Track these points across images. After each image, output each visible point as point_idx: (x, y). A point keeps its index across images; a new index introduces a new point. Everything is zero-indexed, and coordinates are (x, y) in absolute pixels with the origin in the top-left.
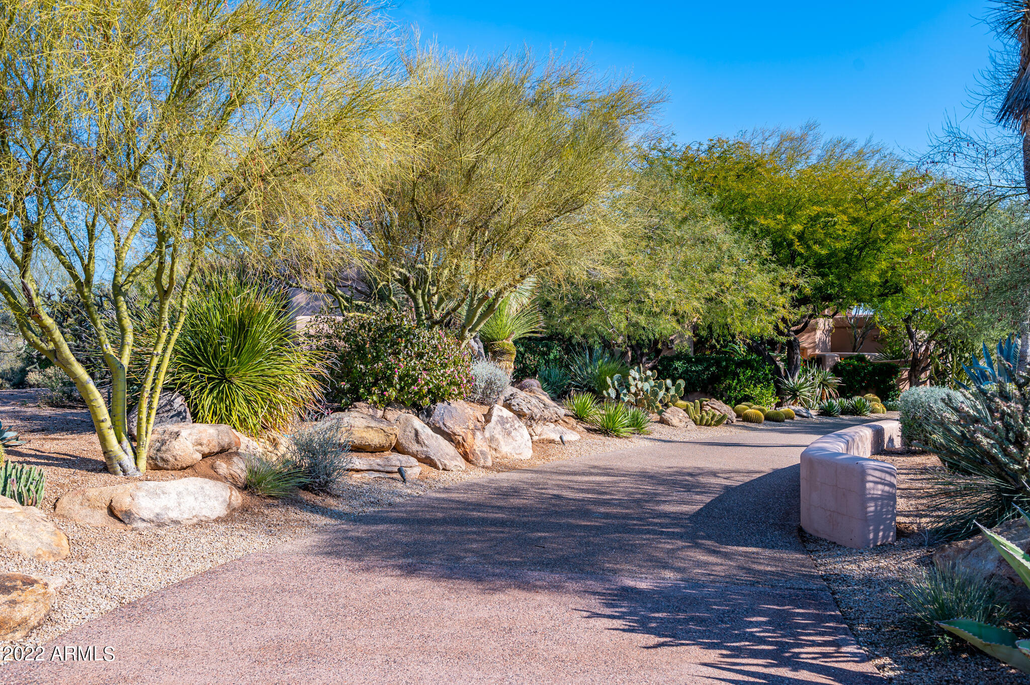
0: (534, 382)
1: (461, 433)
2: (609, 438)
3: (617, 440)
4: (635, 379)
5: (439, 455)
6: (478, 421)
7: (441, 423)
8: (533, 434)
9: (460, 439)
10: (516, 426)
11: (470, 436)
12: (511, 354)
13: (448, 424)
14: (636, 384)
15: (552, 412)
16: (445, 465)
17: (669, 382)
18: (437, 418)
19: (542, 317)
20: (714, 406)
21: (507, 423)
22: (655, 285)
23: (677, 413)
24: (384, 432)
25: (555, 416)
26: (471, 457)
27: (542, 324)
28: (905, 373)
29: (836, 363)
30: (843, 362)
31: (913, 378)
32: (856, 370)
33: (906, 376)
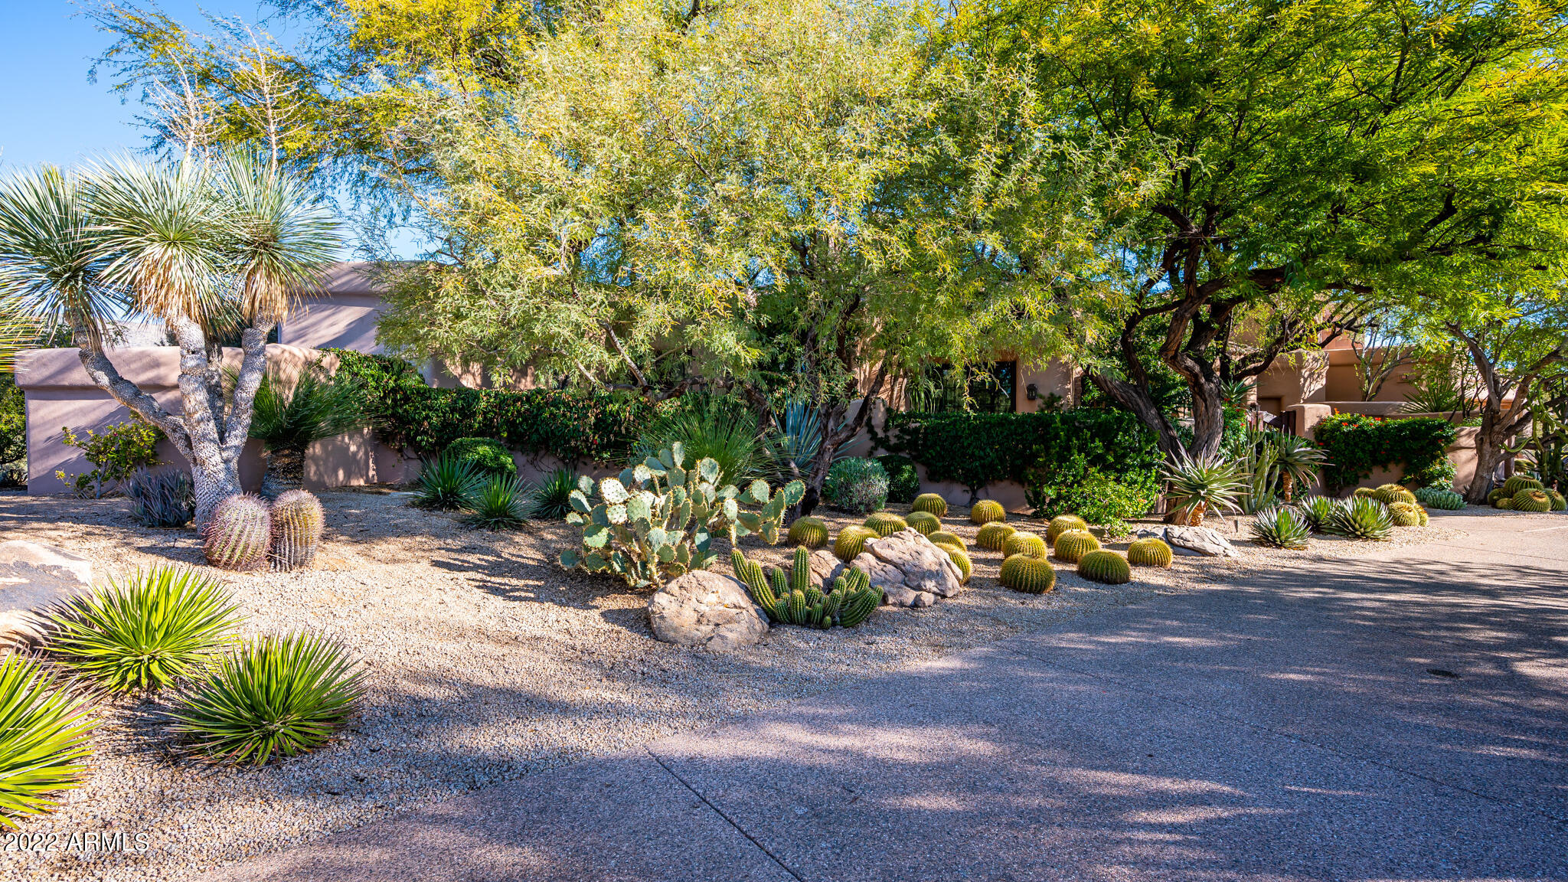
28: (1467, 436)
29: (1322, 421)
30: (1338, 417)
31: (1487, 447)
32: (1365, 432)
33: (1471, 442)
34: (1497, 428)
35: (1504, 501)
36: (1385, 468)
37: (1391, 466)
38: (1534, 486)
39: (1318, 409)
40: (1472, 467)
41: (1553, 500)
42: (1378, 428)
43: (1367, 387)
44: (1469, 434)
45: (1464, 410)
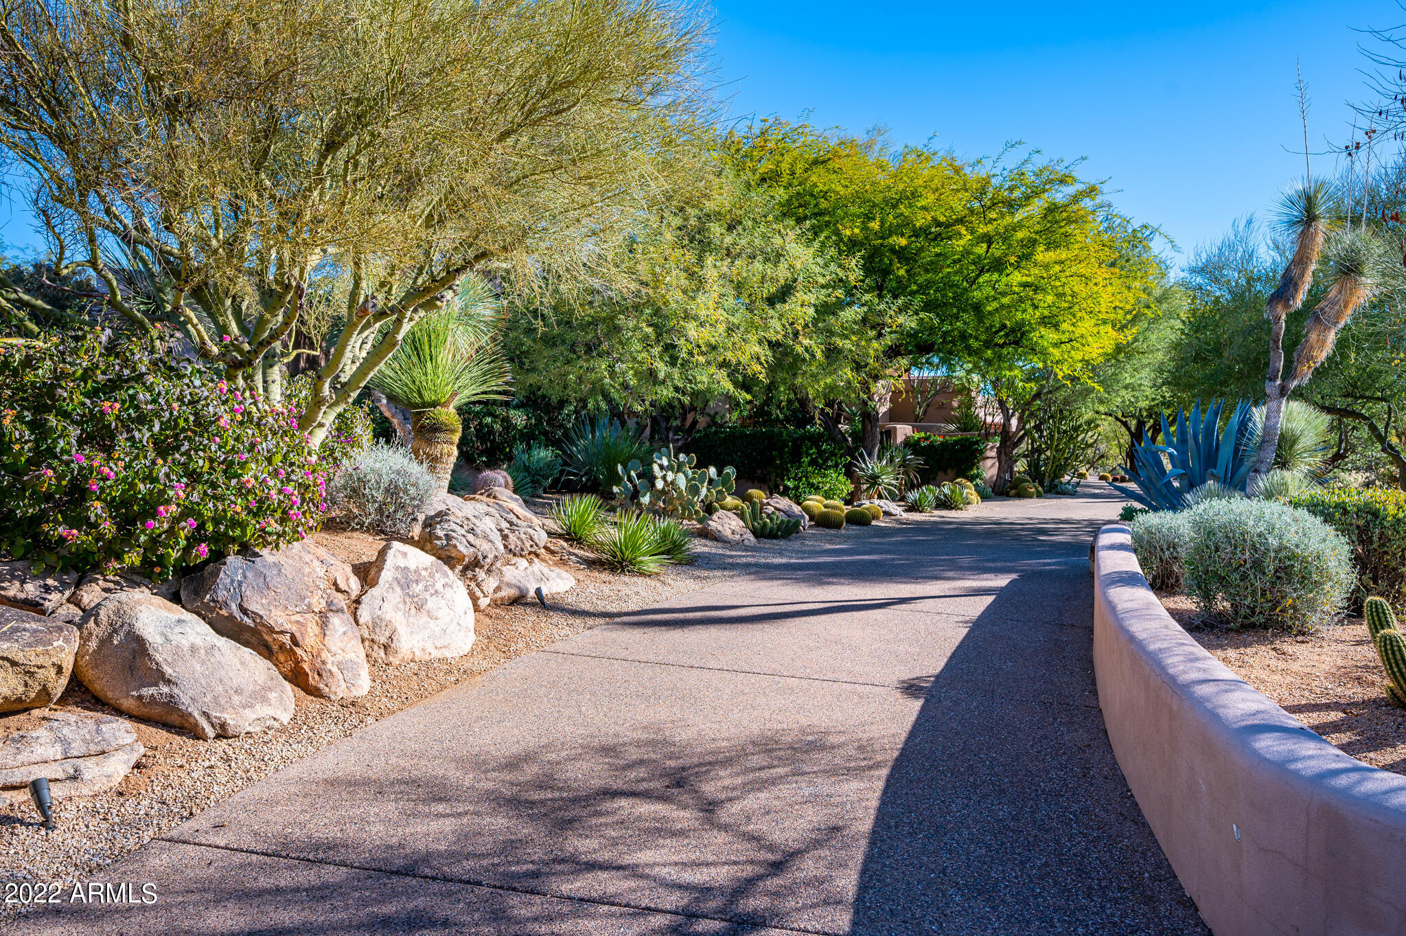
0: (500, 477)
1: (288, 627)
2: (626, 579)
3: (639, 580)
4: (661, 467)
5: (208, 699)
6: (338, 590)
7: (234, 607)
8: (479, 594)
9: (286, 639)
10: (439, 586)
11: (313, 629)
12: (453, 431)
13: (253, 606)
14: (665, 475)
15: (523, 536)
16: (223, 726)
17: (712, 471)
18: (222, 595)
19: (508, 366)
20: (777, 506)
21: (417, 582)
22: (696, 318)
23: (727, 520)
24: (14, 664)
25: (528, 544)
26: (313, 680)
27: (509, 378)
28: (991, 449)
29: (907, 437)
30: (917, 435)
31: (1003, 456)
32: (933, 446)
33: (993, 453)
34: (1008, 443)
35: (1013, 492)
36: (945, 472)
37: (949, 471)
38: (1028, 481)
39: (904, 429)
40: (994, 471)
41: (1038, 491)
42: (942, 443)
43: (919, 411)
44: (992, 448)
45: (987, 432)
